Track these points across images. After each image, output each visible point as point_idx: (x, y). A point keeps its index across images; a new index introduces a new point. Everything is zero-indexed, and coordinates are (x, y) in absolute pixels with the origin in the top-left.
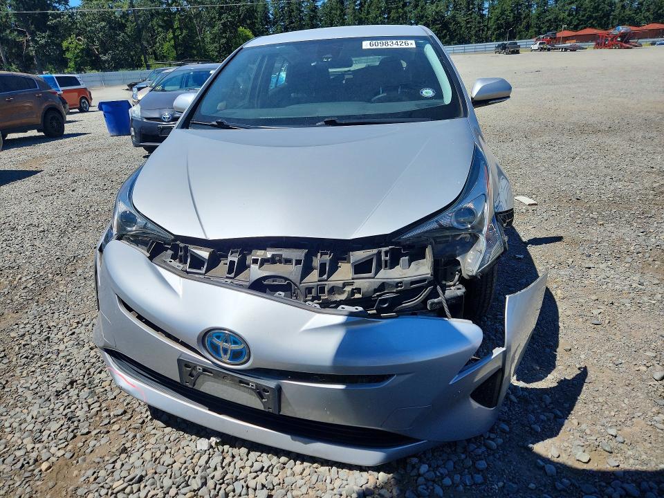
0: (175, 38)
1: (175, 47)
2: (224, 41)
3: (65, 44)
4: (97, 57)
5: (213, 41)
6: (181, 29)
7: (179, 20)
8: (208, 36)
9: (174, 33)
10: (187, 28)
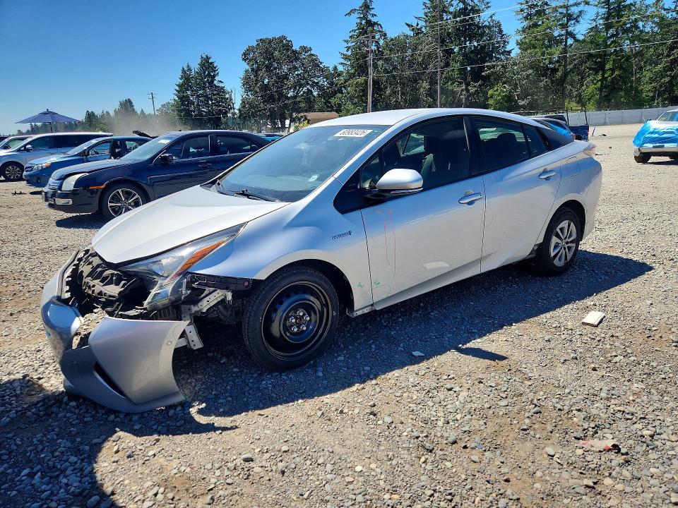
0: (604, 79)
1: (600, 90)
2: (667, 79)
3: (490, 92)
4: (516, 101)
5: (652, 80)
6: (613, 70)
7: (614, 60)
8: (647, 75)
9: (603, 75)
10: (621, 68)
